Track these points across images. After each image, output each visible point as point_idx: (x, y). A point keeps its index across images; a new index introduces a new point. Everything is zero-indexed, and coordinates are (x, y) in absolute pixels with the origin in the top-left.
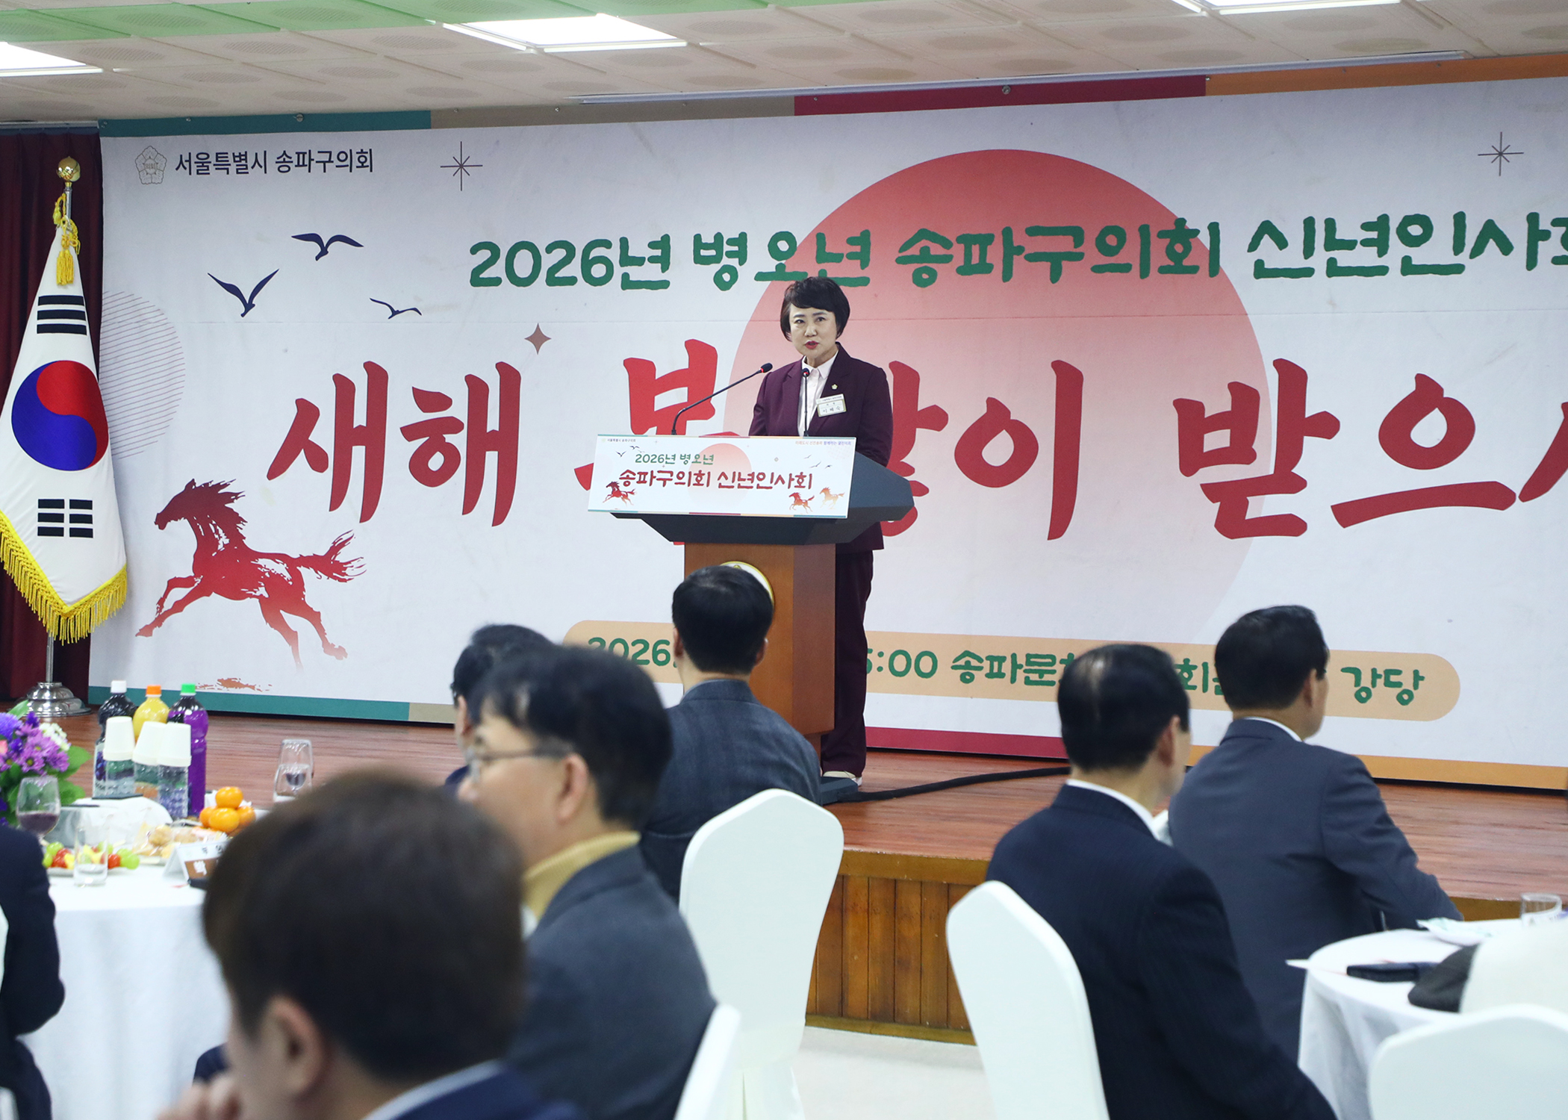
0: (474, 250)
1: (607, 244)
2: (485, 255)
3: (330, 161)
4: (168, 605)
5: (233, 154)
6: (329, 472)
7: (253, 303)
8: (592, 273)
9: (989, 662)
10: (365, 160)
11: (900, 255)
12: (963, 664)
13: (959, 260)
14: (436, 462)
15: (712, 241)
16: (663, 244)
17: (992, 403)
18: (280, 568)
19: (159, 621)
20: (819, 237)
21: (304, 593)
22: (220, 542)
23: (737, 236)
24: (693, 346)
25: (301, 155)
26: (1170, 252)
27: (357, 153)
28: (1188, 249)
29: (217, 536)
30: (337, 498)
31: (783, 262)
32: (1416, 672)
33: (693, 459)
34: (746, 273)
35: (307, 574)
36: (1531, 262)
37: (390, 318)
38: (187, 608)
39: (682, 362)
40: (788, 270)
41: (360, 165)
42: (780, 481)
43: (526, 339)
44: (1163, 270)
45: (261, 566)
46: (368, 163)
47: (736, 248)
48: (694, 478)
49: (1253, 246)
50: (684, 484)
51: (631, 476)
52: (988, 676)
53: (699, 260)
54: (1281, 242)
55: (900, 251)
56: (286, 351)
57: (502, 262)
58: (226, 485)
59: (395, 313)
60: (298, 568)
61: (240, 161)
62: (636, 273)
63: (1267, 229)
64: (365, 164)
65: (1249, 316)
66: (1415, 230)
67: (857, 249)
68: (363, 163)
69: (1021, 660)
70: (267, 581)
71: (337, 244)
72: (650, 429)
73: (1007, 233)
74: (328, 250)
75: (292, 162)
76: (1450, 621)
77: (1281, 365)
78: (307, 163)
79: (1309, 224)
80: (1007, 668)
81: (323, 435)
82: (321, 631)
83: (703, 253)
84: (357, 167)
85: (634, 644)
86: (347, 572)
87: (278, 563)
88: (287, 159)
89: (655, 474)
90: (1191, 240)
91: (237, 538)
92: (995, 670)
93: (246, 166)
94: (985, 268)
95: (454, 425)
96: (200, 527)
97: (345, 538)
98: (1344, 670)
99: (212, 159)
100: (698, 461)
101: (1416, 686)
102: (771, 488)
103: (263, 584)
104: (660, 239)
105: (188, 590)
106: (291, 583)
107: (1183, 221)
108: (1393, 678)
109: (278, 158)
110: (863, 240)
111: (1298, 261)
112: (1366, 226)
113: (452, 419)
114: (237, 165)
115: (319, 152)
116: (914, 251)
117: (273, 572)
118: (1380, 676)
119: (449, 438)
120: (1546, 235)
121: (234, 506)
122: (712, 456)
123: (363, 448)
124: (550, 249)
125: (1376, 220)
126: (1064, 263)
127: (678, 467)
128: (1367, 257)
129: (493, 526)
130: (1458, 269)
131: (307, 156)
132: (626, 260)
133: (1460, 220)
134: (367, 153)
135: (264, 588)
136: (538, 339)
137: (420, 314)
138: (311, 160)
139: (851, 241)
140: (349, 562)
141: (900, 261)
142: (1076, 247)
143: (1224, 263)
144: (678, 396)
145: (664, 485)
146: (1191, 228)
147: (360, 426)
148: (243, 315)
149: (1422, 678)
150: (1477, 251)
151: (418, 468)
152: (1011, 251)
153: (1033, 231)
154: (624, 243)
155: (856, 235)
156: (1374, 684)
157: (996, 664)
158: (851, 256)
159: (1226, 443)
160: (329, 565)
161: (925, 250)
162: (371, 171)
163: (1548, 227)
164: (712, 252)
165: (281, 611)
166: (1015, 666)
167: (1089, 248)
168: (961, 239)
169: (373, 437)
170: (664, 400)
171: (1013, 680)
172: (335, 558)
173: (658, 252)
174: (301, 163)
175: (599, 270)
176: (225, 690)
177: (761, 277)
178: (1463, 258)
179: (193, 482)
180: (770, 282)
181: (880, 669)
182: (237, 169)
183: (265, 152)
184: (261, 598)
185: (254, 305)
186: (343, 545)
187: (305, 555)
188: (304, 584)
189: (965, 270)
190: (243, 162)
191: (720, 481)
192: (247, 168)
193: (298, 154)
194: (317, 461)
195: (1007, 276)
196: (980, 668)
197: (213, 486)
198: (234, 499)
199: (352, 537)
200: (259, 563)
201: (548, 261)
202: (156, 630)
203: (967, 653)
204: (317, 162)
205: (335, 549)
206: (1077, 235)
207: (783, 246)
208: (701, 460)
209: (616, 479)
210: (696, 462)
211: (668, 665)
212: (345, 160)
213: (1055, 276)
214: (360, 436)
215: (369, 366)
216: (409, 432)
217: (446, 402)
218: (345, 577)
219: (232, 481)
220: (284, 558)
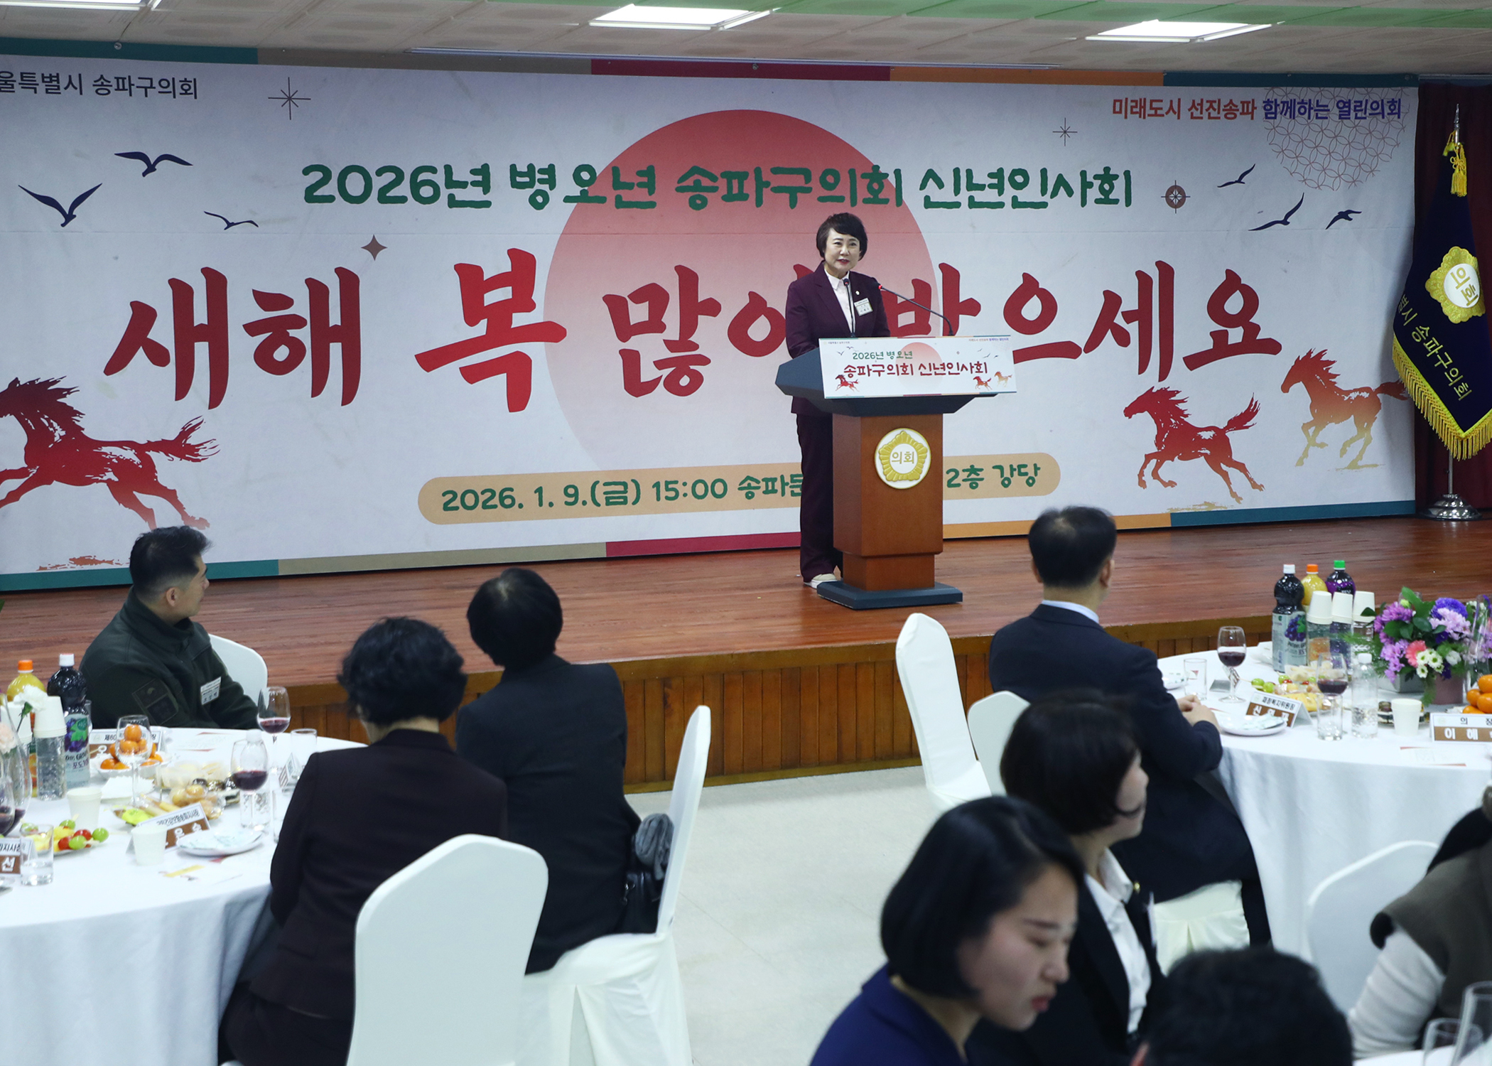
0: (306, 171)
1: (433, 170)
2: (316, 176)
3: (151, 87)
5: (43, 75)
6: (172, 367)
7: (74, 214)
8: (421, 193)
9: (764, 483)
10: (189, 88)
11: (679, 185)
12: (746, 485)
13: (723, 191)
14: (281, 353)
15: (525, 170)
16: (484, 171)
17: (752, 295)
18: (129, 454)
20: (614, 169)
21: (156, 474)
22: (56, 434)
23: (547, 167)
24: (514, 254)
25: (121, 81)
26: (870, 188)
27: (180, 81)
28: (881, 186)
29: (51, 429)
30: (182, 389)
31: (586, 188)
32: (1035, 465)
33: (896, 355)
34: (556, 196)
35: (158, 458)
36: (1084, 203)
37: (225, 229)
38: (23, 497)
39: (506, 266)
40: (590, 195)
41: (184, 92)
42: (964, 369)
43: (363, 248)
44: (866, 201)
45: (106, 454)
46: (192, 90)
47: (546, 177)
48: (900, 369)
49: (923, 186)
50: (894, 374)
51: (852, 370)
52: (764, 492)
53: (515, 185)
54: (940, 185)
55: (678, 183)
56: (116, 258)
57: (333, 183)
58: (55, 382)
59: (230, 225)
60: (147, 452)
61: (51, 81)
62: (460, 194)
63: (930, 174)
64: (188, 92)
65: (922, 234)
66: (1019, 179)
67: (645, 180)
68: (186, 91)
69: (787, 479)
70: (113, 467)
71: (165, 163)
72: (482, 321)
73: (758, 172)
74: (156, 167)
75: (111, 86)
76: (1051, 431)
77: (943, 267)
78: (127, 86)
79: (957, 171)
80: (778, 485)
81: (163, 332)
82: (179, 506)
83: (519, 179)
84: (181, 94)
85: (483, 493)
86: (200, 452)
87: (126, 449)
88: (105, 83)
89: (870, 367)
90: (883, 181)
91: (74, 431)
92: (770, 488)
93: (58, 87)
94: (742, 197)
95: (298, 322)
96: (29, 422)
97: (194, 423)
98: (994, 467)
99: (17, 77)
100: (901, 356)
101: (1036, 474)
102: (959, 374)
103: (110, 470)
104: (480, 167)
105: (23, 480)
106: (141, 466)
107: (878, 167)
108: (1023, 470)
109: (95, 81)
110: (649, 173)
111: (951, 198)
112: (991, 175)
113: (295, 316)
114: (46, 86)
115: (139, 78)
116: (689, 182)
117: (122, 458)
118: (1015, 470)
119: (293, 333)
120: (1091, 185)
121: (68, 400)
122: (911, 352)
123: (206, 344)
124: (380, 172)
125: (996, 171)
126: (799, 195)
127: (886, 361)
128: (990, 195)
129: (342, 405)
130: (1044, 205)
131: (126, 82)
132: (450, 183)
133: (1044, 172)
134: (191, 82)
135: (112, 473)
136: (374, 248)
137: (257, 226)
138: (130, 85)
139: (640, 173)
140: (202, 444)
141: (679, 190)
142: (806, 183)
143: (905, 197)
144: (504, 294)
145: (879, 375)
146: (883, 172)
147: (202, 324)
148: (63, 225)
149: (1039, 469)
150: (1054, 194)
151: (264, 358)
152: (761, 185)
153: (775, 171)
154: (448, 169)
155: (643, 169)
156: (1012, 475)
157: (770, 484)
158: (640, 185)
159: (912, 321)
160: (181, 447)
161: (697, 182)
162: (196, 98)
163: (1092, 180)
164: (527, 179)
165: (134, 492)
166: (784, 484)
167: (815, 184)
168: (724, 175)
169: (216, 333)
170: (491, 298)
171: (783, 494)
172: (185, 441)
173: (479, 178)
174: (121, 87)
175: (426, 191)
176: (78, 568)
177: (568, 199)
178: (1047, 198)
179: (16, 380)
180: (576, 204)
181: (685, 495)
182: (47, 90)
183: (80, 75)
184: (109, 482)
185: (75, 216)
186: (193, 429)
188: (154, 466)
189: (728, 198)
190: (55, 83)
191: (921, 370)
192: (59, 89)
193: (118, 79)
194: (158, 356)
195: (759, 202)
196: (758, 488)
197: (40, 383)
198: (66, 394)
199: (201, 422)
200: (102, 451)
201: (378, 183)
203: (748, 478)
204: (137, 87)
205: (186, 432)
206: (807, 175)
207: (585, 176)
208: (903, 355)
209: (842, 373)
210: (900, 357)
211: (513, 507)
212: (168, 87)
213: (793, 204)
214: (201, 333)
215: (207, 272)
216: (252, 329)
217: (287, 302)
218: (199, 457)
219: (62, 378)
220: (131, 445)
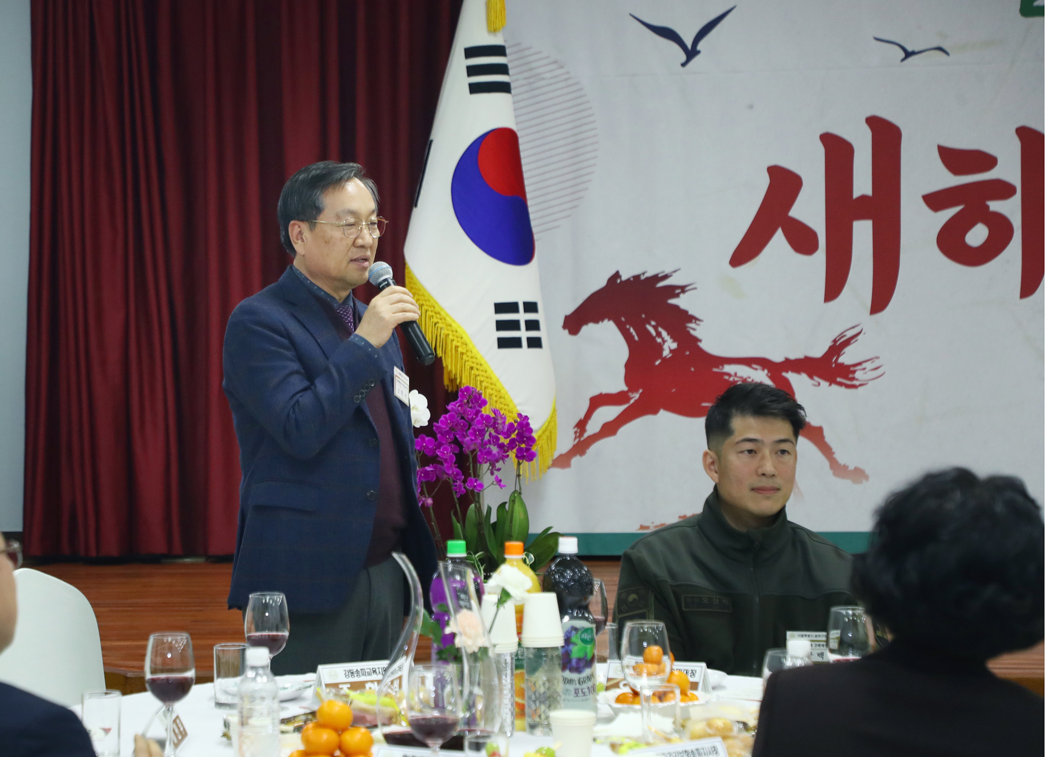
4: (593, 427)
6: (820, 255)
7: (699, 49)
14: (977, 235)
18: (760, 376)
19: (580, 448)
22: (666, 347)
29: (659, 340)
30: (834, 286)
35: (799, 381)
37: (902, 60)
45: (729, 375)
56: (751, 107)
58: (666, 277)
60: (784, 374)
81: (810, 208)
82: (826, 450)
86: (857, 375)
87: (756, 369)
91: (689, 343)
95: (1003, 190)
96: (632, 330)
97: (849, 334)
105: (621, 408)
113: (998, 182)
117: (748, 380)
119: (995, 206)
121: (681, 302)
123: (869, 223)
137: (949, 55)
140: (860, 364)
147: (864, 196)
148: (684, 65)
151: (951, 243)
160: (830, 368)
169: (884, 208)
172: (837, 359)
179: (617, 275)
185: (699, 52)
186: (847, 343)
187: (792, 357)
194: (802, 240)
197: (647, 279)
198: (679, 293)
199: (860, 333)
200: (725, 370)
202: (576, 460)
205: (837, 348)
214: (863, 208)
215: (874, 122)
216: (935, 201)
217: (988, 161)
218: (855, 382)
219: (675, 272)
220: (763, 363)
